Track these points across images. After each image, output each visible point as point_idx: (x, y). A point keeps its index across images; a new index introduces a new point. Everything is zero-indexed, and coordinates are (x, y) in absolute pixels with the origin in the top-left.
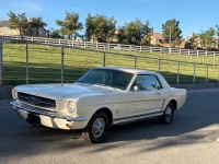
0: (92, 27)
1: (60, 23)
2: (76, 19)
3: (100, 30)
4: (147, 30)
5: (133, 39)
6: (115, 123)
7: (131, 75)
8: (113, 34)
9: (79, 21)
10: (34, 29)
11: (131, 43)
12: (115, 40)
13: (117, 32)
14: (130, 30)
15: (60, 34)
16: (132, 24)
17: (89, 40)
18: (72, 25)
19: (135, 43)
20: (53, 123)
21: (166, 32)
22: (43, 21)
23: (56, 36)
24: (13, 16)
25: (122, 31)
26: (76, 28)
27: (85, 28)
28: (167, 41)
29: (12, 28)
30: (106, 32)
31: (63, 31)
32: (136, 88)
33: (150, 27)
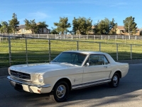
0: (76, 26)
1: (56, 24)
2: (66, 21)
3: (82, 27)
4: (113, 25)
5: (104, 31)
6: (73, 88)
7: (85, 55)
8: (90, 29)
9: (68, 22)
10: (41, 29)
11: (103, 34)
12: (92, 33)
13: (93, 27)
14: (102, 25)
15: (57, 31)
16: (103, 22)
17: (75, 34)
18: (64, 25)
19: (105, 34)
20: (30, 89)
21: (126, 25)
22: (46, 24)
23: (54, 32)
24: (27, 22)
25: (96, 26)
26: (67, 27)
27: (72, 26)
28: (127, 31)
29: (27, 29)
30: (86, 28)
31: (58, 29)
32: (88, 64)
33: (115, 23)
